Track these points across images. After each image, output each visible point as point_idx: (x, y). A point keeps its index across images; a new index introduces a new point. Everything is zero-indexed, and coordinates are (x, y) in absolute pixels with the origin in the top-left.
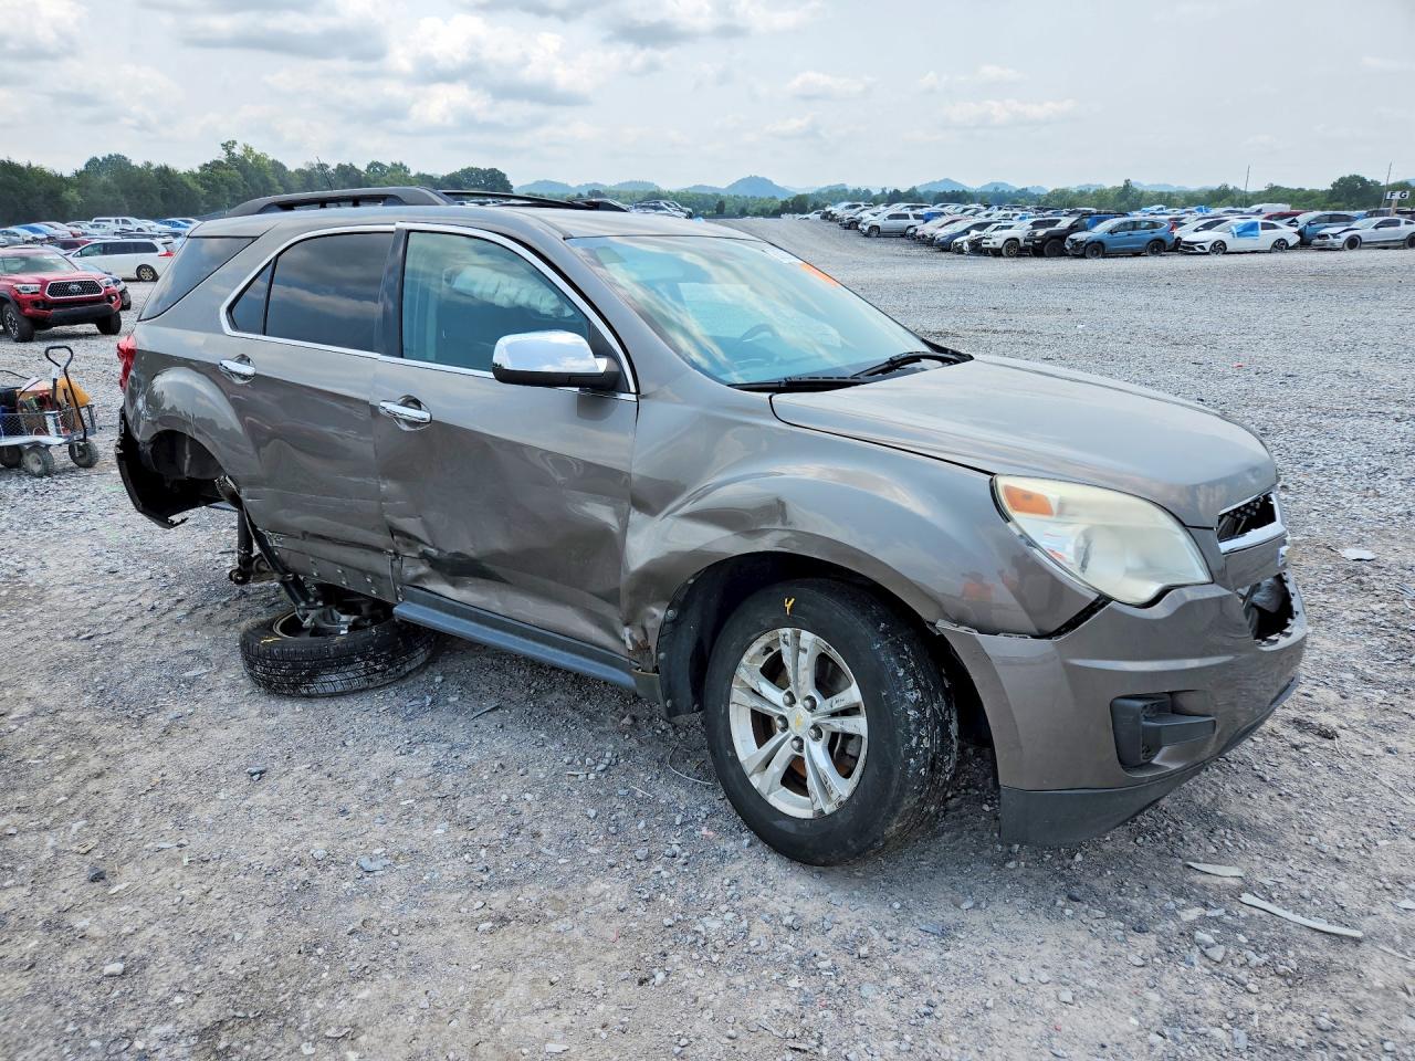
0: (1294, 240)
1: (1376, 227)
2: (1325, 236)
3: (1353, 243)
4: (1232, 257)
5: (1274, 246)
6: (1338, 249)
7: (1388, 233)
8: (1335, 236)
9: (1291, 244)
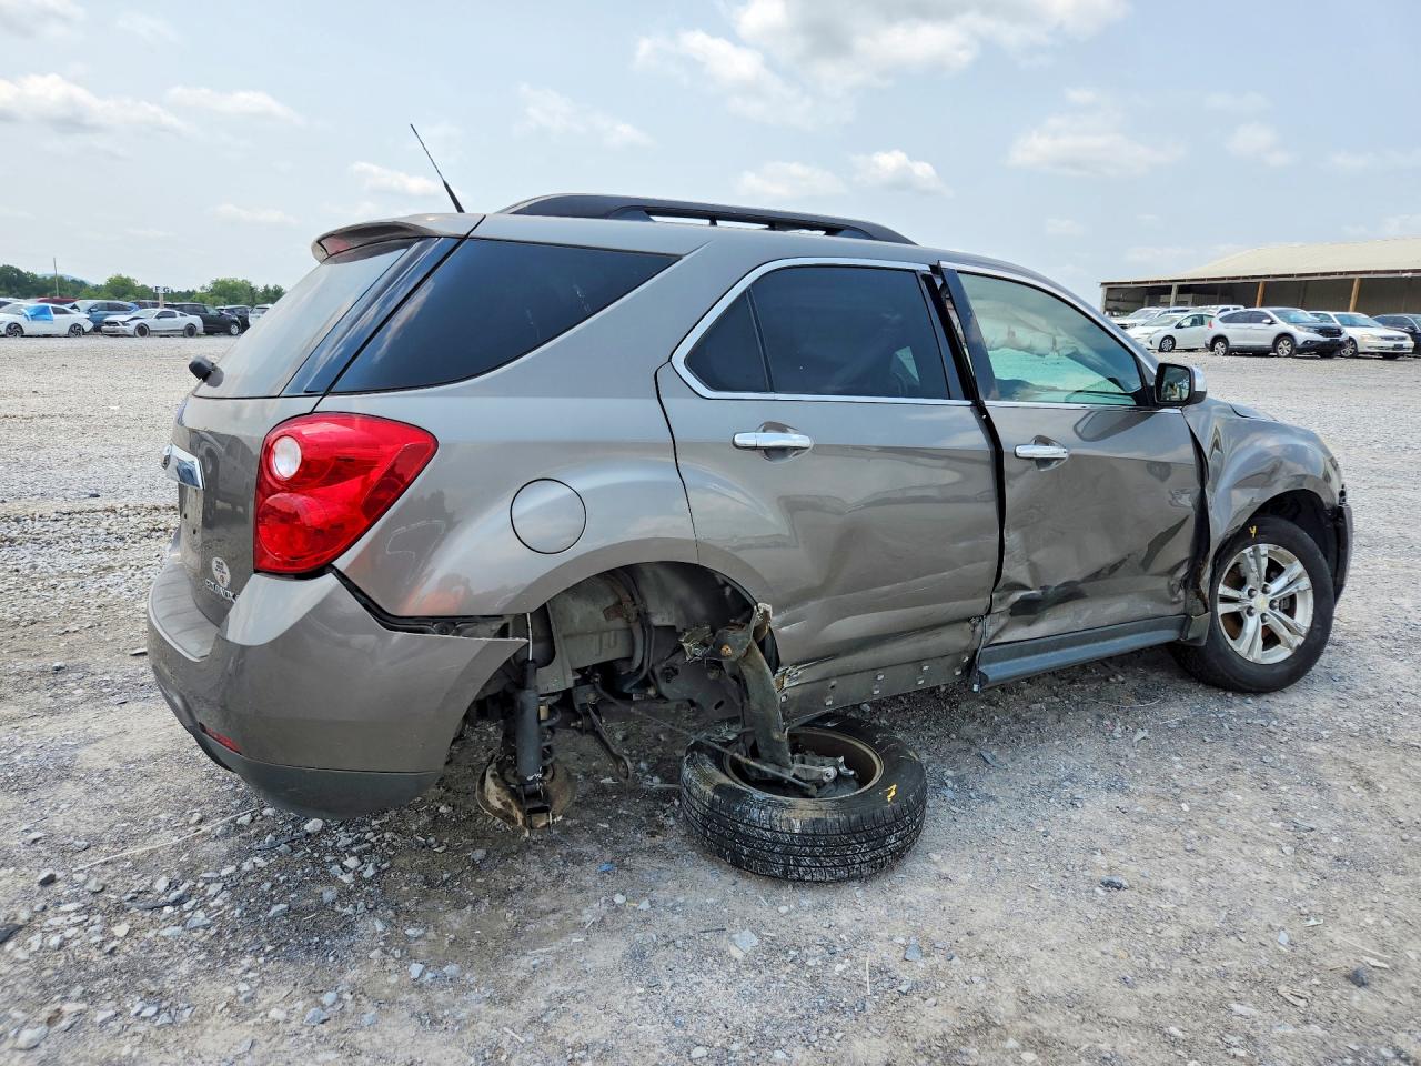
0: (88, 326)
1: (158, 317)
2: (115, 323)
3: (143, 331)
4: (29, 340)
5: (70, 330)
6: (129, 336)
7: (167, 323)
8: (124, 323)
9: (87, 329)
